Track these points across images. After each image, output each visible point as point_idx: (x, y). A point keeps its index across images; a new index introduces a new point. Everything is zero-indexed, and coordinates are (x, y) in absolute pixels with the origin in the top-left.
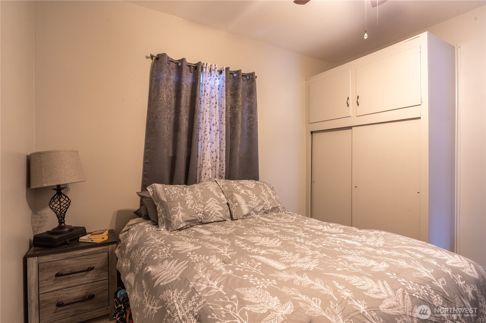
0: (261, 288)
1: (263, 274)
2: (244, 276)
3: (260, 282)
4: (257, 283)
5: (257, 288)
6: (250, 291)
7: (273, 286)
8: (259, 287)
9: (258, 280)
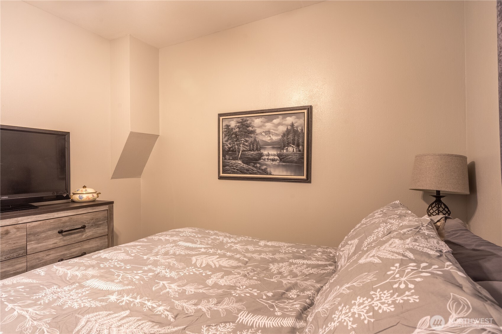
0: (113, 260)
1: (112, 270)
2: (130, 267)
3: (114, 264)
4: (118, 263)
5: (116, 259)
6: (122, 257)
7: (104, 263)
8: (115, 260)
9: (116, 265)
